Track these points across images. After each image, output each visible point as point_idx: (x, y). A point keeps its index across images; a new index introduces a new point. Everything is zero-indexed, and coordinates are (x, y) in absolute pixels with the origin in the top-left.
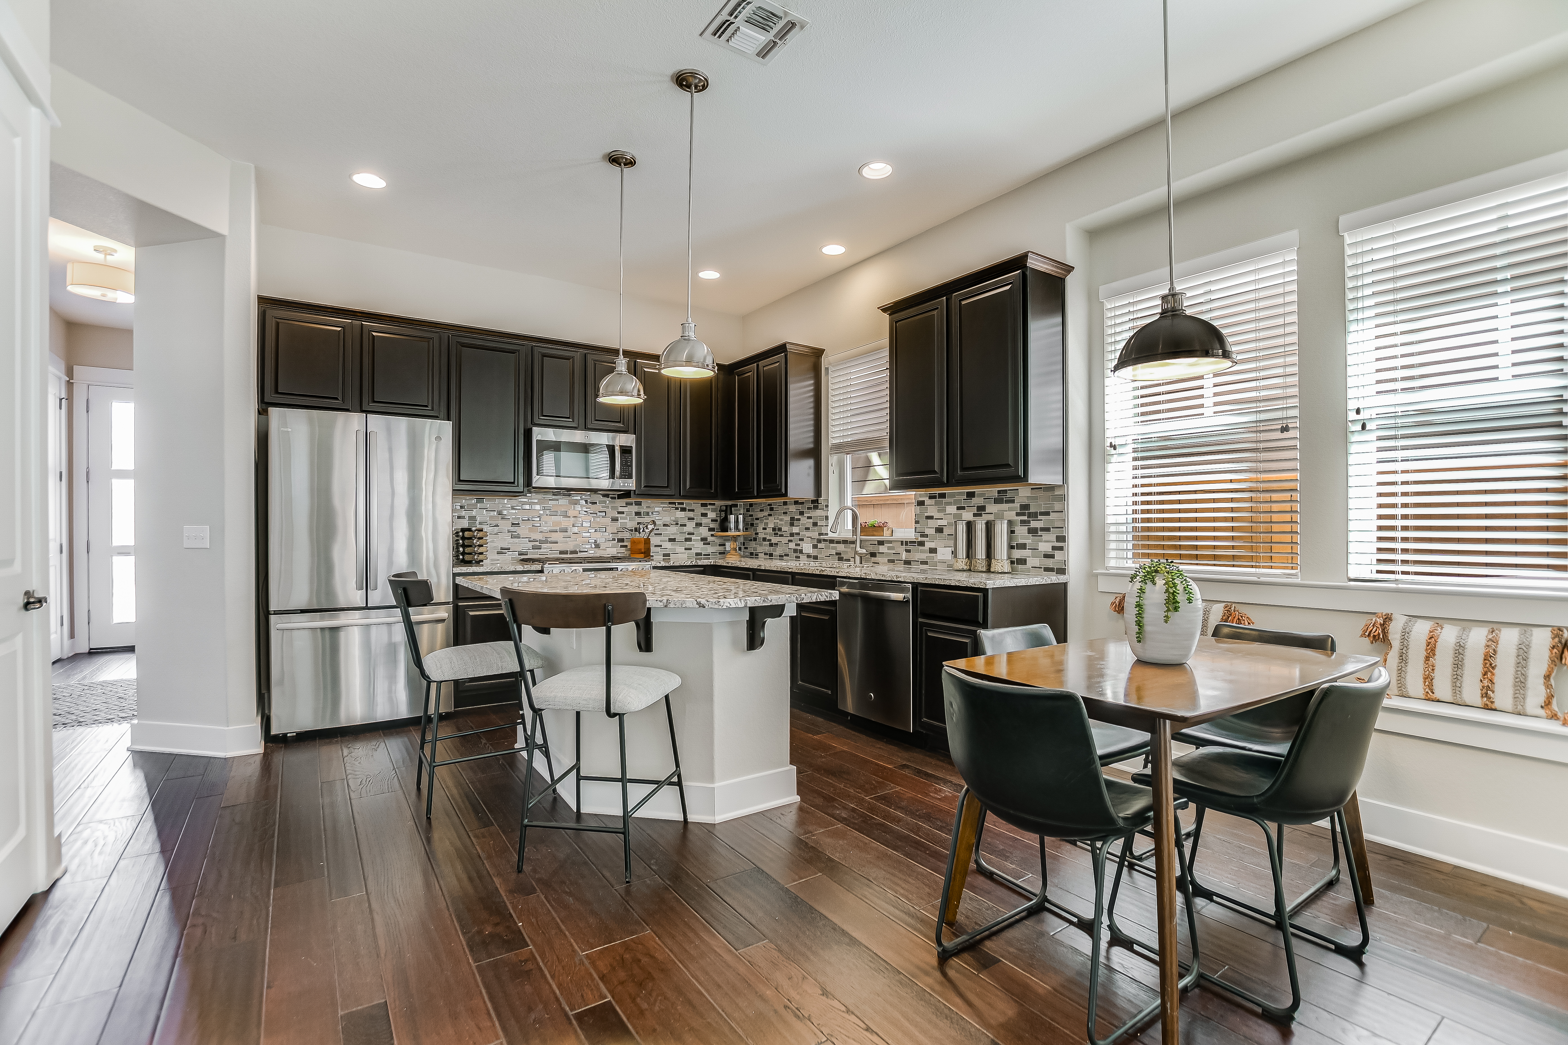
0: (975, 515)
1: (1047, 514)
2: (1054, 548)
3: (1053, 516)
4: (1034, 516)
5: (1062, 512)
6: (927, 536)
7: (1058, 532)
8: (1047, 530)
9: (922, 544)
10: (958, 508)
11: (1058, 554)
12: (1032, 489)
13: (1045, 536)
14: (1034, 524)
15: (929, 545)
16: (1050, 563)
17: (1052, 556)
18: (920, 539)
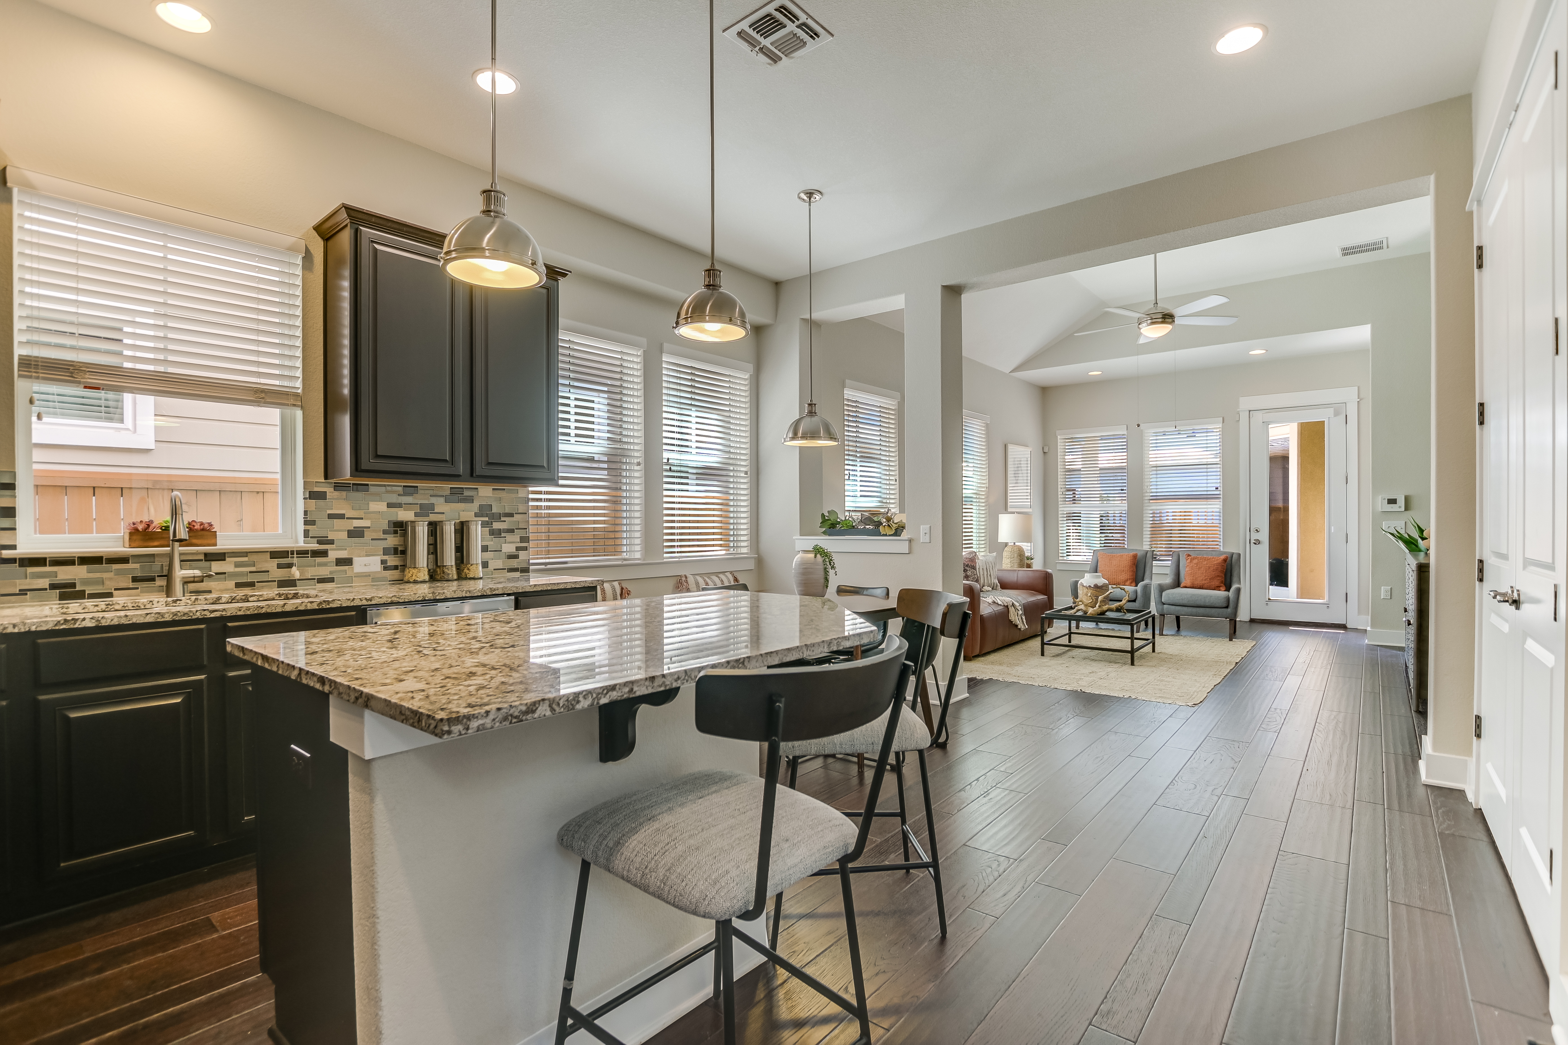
0: (416, 515)
1: (511, 515)
2: (518, 549)
3: (517, 517)
4: (498, 517)
5: (526, 513)
6: (331, 542)
7: (522, 533)
8: (511, 531)
9: (324, 553)
10: (390, 505)
11: (522, 554)
12: (493, 489)
13: (509, 537)
14: (496, 525)
15: (333, 555)
16: (514, 563)
17: (516, 557)
18: (315, 546)
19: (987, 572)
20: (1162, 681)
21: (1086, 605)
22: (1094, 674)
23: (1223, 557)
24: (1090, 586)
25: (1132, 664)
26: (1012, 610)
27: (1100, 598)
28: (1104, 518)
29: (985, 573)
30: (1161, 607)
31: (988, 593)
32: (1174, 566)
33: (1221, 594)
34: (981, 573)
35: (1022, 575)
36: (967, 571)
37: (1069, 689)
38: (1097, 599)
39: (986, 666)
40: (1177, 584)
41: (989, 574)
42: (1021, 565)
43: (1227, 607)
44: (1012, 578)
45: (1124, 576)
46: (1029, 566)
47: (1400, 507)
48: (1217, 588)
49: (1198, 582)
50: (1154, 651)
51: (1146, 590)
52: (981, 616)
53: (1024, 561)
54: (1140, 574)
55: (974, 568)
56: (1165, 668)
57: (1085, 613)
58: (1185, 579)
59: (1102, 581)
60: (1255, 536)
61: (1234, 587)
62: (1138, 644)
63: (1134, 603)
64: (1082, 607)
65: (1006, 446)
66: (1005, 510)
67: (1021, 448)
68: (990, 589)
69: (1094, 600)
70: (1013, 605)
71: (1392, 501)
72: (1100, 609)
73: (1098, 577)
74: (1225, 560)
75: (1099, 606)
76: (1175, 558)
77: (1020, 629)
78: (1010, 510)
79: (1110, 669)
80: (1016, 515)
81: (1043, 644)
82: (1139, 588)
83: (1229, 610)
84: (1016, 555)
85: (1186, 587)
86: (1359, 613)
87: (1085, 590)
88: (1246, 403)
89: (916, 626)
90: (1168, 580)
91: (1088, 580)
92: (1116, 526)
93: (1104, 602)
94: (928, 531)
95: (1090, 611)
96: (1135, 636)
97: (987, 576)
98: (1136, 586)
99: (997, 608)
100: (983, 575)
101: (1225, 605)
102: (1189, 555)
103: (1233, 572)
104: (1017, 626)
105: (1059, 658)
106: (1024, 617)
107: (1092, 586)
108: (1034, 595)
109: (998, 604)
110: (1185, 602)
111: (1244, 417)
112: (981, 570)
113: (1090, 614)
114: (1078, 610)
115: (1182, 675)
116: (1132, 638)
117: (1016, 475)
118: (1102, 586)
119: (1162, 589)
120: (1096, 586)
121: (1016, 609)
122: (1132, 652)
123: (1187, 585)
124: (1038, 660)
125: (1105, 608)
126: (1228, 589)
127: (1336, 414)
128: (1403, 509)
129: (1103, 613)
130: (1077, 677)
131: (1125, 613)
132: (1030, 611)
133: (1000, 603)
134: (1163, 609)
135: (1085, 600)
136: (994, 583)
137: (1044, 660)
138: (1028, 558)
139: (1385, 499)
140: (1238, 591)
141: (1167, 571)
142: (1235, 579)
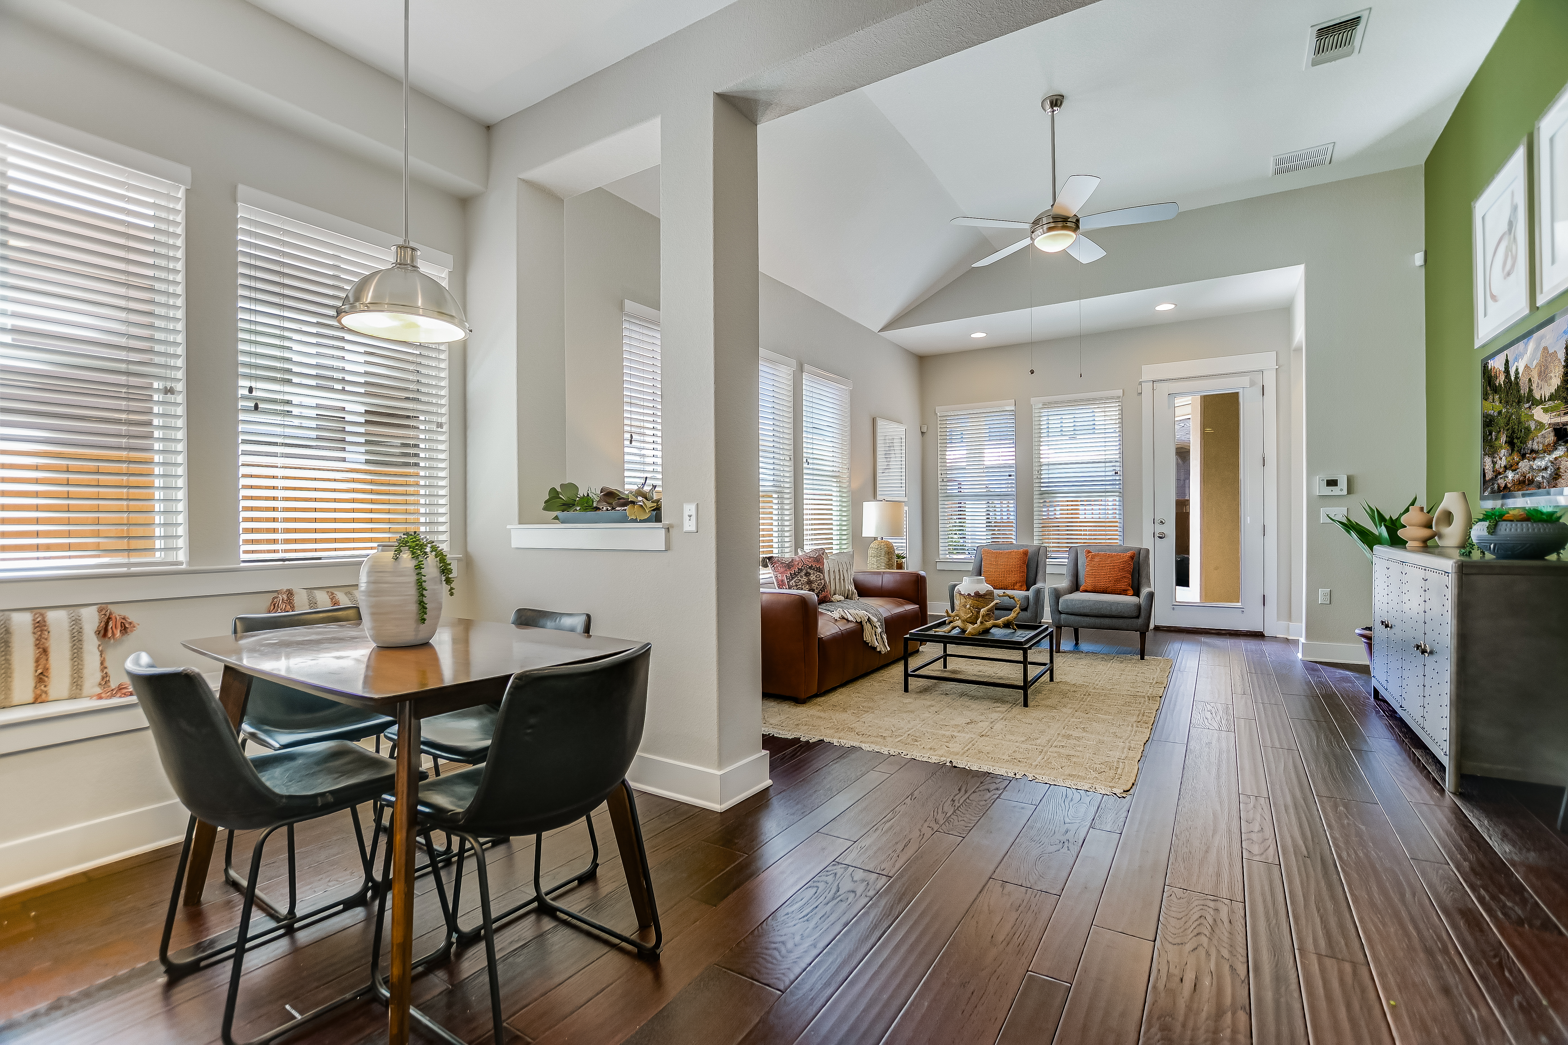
19: (840, 575)
20: (1069, 737)
21: (963, 621)
22: (973, 725)
23: (1129, 554)
24: (969, 595)
25: (1026, 705)
26: (867, 627)
27: (983, 611)
28: (991, 514)
29: (837, 578)
30: (1057, 617)
31: (839, 604)
32: (1072, 564)
33: (1130, 599)
34: (832, 577)
35: (888, 578)
36: (810, 574)
37: (934, 759)
38: (978, 612)
39: (822, 714)
40: (1076, 587)
41: (842, 578)
42: (890, 566)
43: (1138, 617)
44: (876, 581)
45: (1013, 578)
46: (900, 566)
47: (1341, 490)
48: (1123, 592)
49: (1102, 584)
50: (1052, 679)
51: (1038, 592)
52: (820, 639)
53: (894, 560)
54: (1032, 575)
55: (820, 570)
56: (1070, 711)
57: (963, 631)
58: (1084, 582)
59: (984, 587)
60: (1159, 529)
61: (1145, 591)
62: (1033, 672)
63: (1026, 613)
64: (959, 623)
65: (874, 421)
66: (874, 497)
67: (895, 425)
68: (842, 598)
69: (975, 614)
70: (869, 620)
71: (1332, 483)
72: (982, 627)
73: (979, 582)
74: (1132, 558)
75: (981, 623)
76: (1073, 555)
77: (880, 652)
78: (879, 498)
79: (995, 716)
80: (884, 502)
81: (907, 675)
82: (1030, 593)
83: (1140, 621)
84: (883, 553)
85: (1086, 591)
86: (1279, 619)
87: (963, 600)
88: (1149, 372)
89: (531, 727)
90: (1064, 584)
91: (968, 585)
92: (1003, 522)
93: (989, 615)
94: (693, 513)
95: (970, 628)
96: (1029, 660)
97: (840, 582)
98: (1028, 590)
99: (843, 627)
100: (835, 579)
101: (1135, 614)
102: (1089, 552)
103: (1140, 572)
104: (875, 648)
105: (927, 696)
106: (885, 637)
107: (973, 594)
108: (902, 605)
109: (847, 620)
110: (1087, 611)
111: (1147, 388)
112: (832, 573)
113: (970, 633)
114: (954, 628)
115: (1094, 724)
116: (1025, 662)
117: (887, 455)
118: (985, 595)
119: (1057, 595)
120: (977, 595)
121: (874, 627)
122: (1026, 686)
123: (1088, 589)
124: (897, 698)
125: (989, 624)
126: (1137, 594)
127: (1252, 384)
128: (1345, 492)
129: (987, 631)
130: (948, 733)
131: (1015, 630)
132: (893, 626)
133: (850, 618)
134: (1060, 620)
135: (962, 614)
136: (849, 590)
137: (908, 699)
138: (899, 557)
139: (1323, 480)
140: (1151, 595)
141: (1064, 570)
142: (1143, 581)
